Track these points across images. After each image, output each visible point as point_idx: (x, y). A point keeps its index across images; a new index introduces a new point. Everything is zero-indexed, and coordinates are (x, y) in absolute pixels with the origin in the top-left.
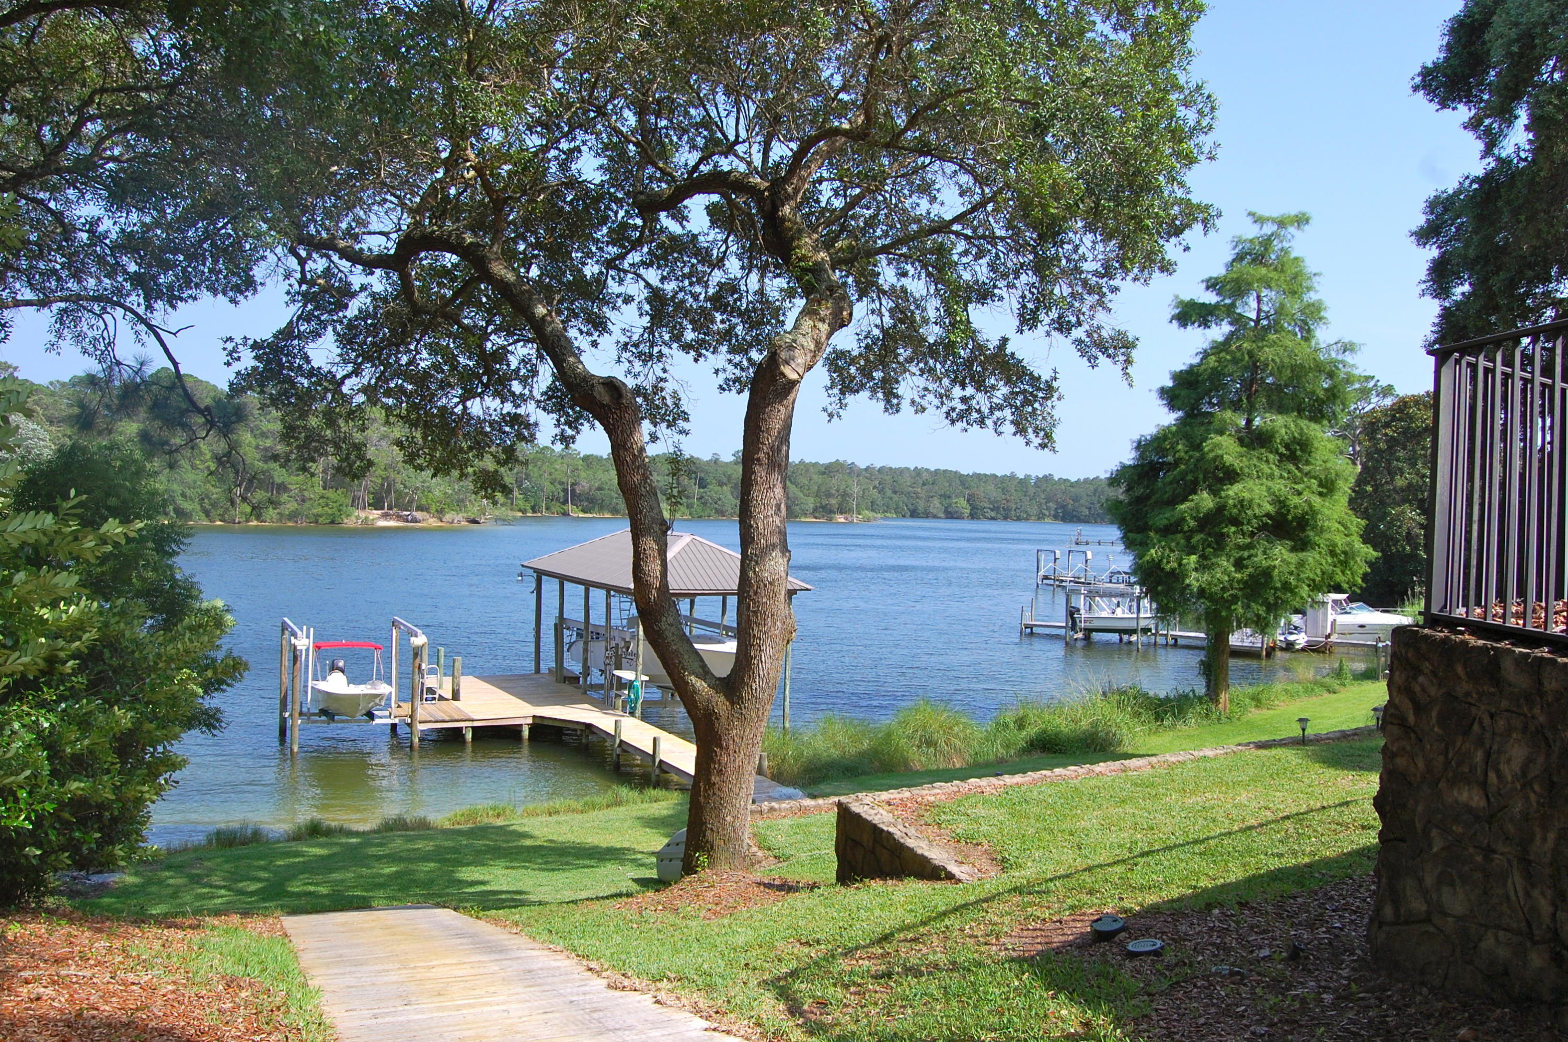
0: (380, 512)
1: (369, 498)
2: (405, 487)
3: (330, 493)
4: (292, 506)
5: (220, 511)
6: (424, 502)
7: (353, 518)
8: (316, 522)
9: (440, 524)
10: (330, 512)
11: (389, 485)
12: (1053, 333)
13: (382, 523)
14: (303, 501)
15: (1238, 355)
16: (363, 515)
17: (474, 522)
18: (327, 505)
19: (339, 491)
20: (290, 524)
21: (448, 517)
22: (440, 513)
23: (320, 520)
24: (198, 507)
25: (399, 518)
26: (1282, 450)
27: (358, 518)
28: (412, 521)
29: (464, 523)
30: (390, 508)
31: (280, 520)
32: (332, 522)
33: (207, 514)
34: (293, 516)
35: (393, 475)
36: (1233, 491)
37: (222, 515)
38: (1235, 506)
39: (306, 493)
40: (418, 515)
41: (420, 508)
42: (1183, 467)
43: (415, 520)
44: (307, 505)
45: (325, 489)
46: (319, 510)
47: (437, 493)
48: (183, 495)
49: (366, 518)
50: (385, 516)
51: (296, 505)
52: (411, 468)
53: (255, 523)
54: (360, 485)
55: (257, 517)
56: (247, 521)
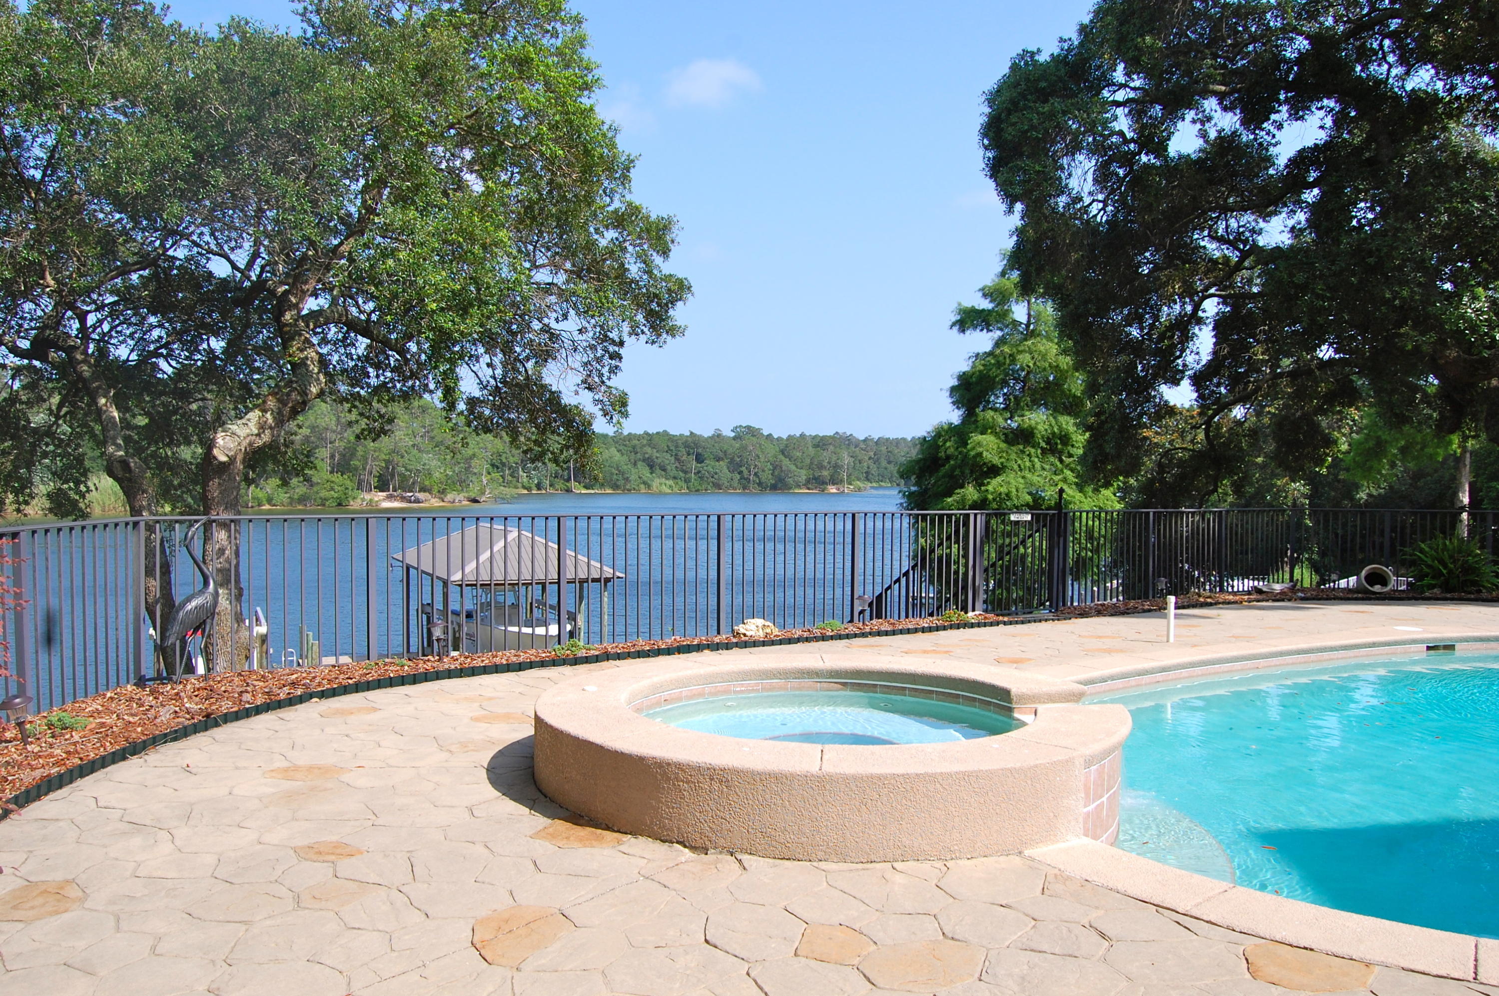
0: (384, 494)
1: (374, 482)
2: (407, 470)
3: (337, 478)
4: (300, 490)
6: (427, 483)
7: (359, 501)
8: (324, 505)
9: (442, 504)
10: (336, 495)
11: (393, 468)
12: (580, 391)
13: (387, 504)
14: (311, 485)
15: (1001, 359)
16: (368, 497)
17: (475, 501)
18: (333, 489)
19: (345, 476)
20: (300, 507)
21: (449, 497)
22: (443, 492)
23: (328, 503)
25: (403, 499)
26: (1043, 444)
27: (363, 500)
28: (415, 502)
29: (466, 503)
30: (395, 490)
31: (291, 504)
32: (340, 504)
34: (303, 499)
35: (396, 458)
36: (994, 485)
38: (994, 499)
39: (313, 479)
40: (421, 496)
41: (423, 489)
42: (952, 462)
43: (417, 501)
44: (315, 489)
45: (332, 472)
46: (327, 494)
47: (438, 474)
49: (371, 500)
50: (390, 498)
51: (304, 489)
52: (415, 451)
53: (267, 507)
54: (364, 469)
55: (270, 501)
56: (259, 505)
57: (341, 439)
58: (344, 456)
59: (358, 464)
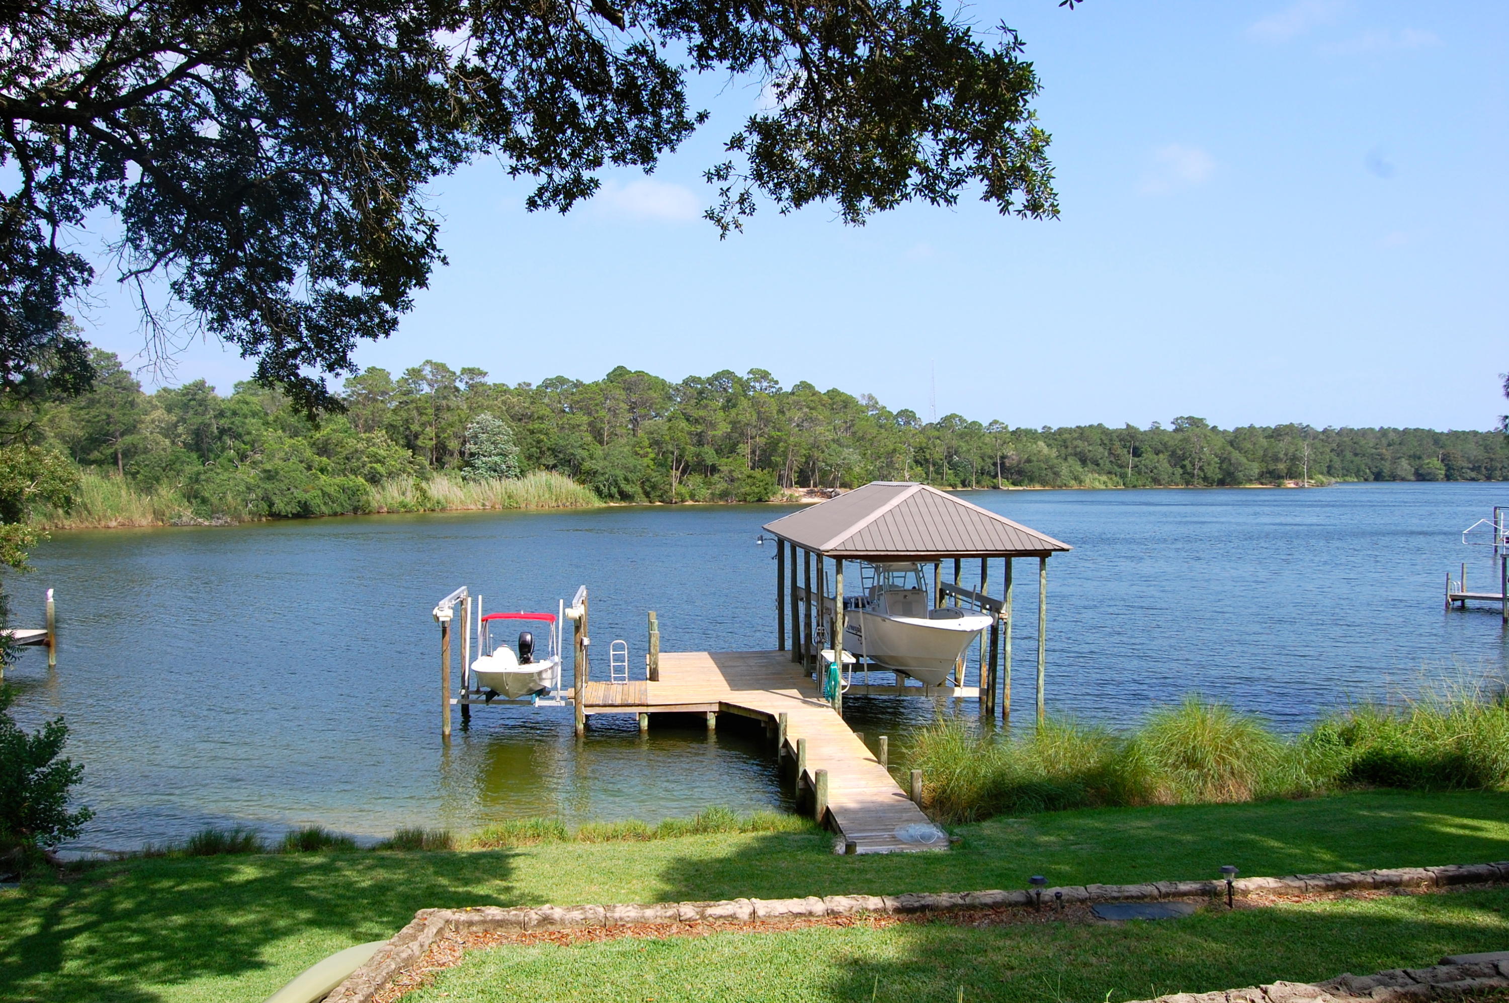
0: (805, 490)
1: (794, 477)
2: (827, 465)
3: (758, 473)
4: (722, 486)
5: (659, 493)
6: (847, 479)
7: (779, 496)
8: (745, 501)
10: (756, 490)
11: (814, 463)
13: (806, 500)
14: (732, 481)
16: (788, 492)
18: (754, 484)
19: (765, 471)
20: (722, 503)
23: (748, 498)
24: (640, 490)
25: (823, 494)
27: (783, 495)
30: (815, 486)
31: (712, 499)
32: (760, 500)
33: (647, 495)
34: (724, 495)
35: (816, 453)
37: (661, 496)
39: (734, 474)
40: (842, 491)
41: (843, 485)
44: (736, 485)
45: (753, 468)
46: (747, 489)
47: (857, 469)
48: (626, 479)
49: (792, 495)
50: (810, 493)
51: (726, 485)
52: (834, 446)
53: (690, 503)
54: (785, 464)
55: (692, 497)
56: (683, 501)
57: (761, 436)
58: (765, 451)
59: (778, 459)
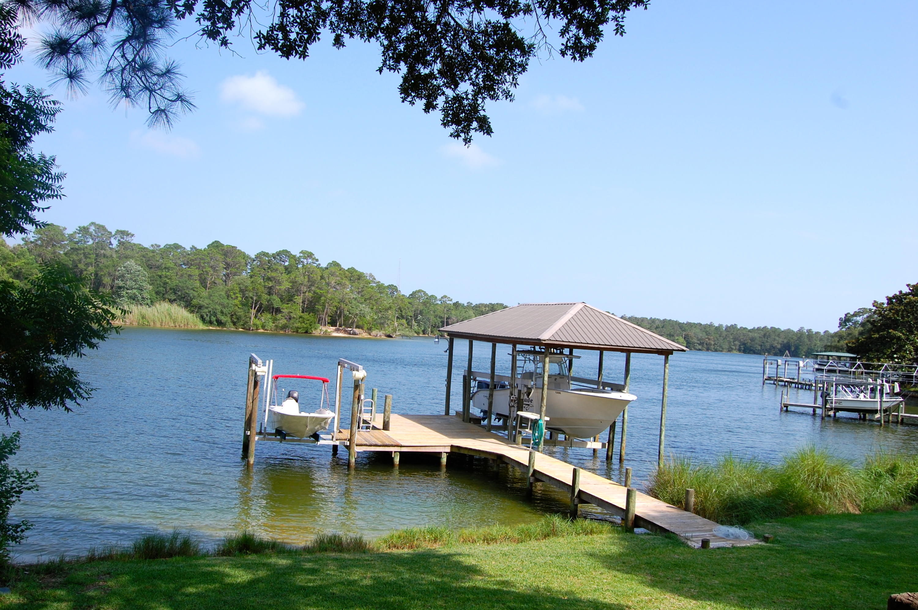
0: (334, 328)
1: (328, 319)
2: (350, 313)
3: (306, 315)
4: (283, 321)
5: (242, 323)
6: (360, 323)
7: (319, 330)
8: (297, 332)
9: (369, 336)
10: (305, 326)
11: (341, 312)
13: (335, 334)
14: (290, 319)
16: (324, 329)
17: (389, 336)
18: (304, 322)
19: (311, 314)
20: (282, 332)
21: (374, 333)
22: (370, 330)
23: (300, 331)
24: (229, 320)
25: (345, 332)
27: (321, 330)
28: (353, 334)
29: (383, 337)
30: (340, 326)
31: (276, 330)
32: (306, 332)
33: (234, 324)
34: (284, 327)
35: (343, 306)
37: (243, 325)
39: (291, 314)
40: (357, 331)
41: (358, 327)
43: (354, 334)
44: (292, 321)
45: (303, 312)
46: (299, 325)
47: (368, 318)
48: (222, 312)
49: (326, 331)
50: (337, 330)
51: (285, 321)
52: (354, 302)
53: (262, 331)
54: (324, 311)
55: (263, 327)
56: (257, 329)
57: (309, 292)
58: (311, 302)
59: (320, 307)
